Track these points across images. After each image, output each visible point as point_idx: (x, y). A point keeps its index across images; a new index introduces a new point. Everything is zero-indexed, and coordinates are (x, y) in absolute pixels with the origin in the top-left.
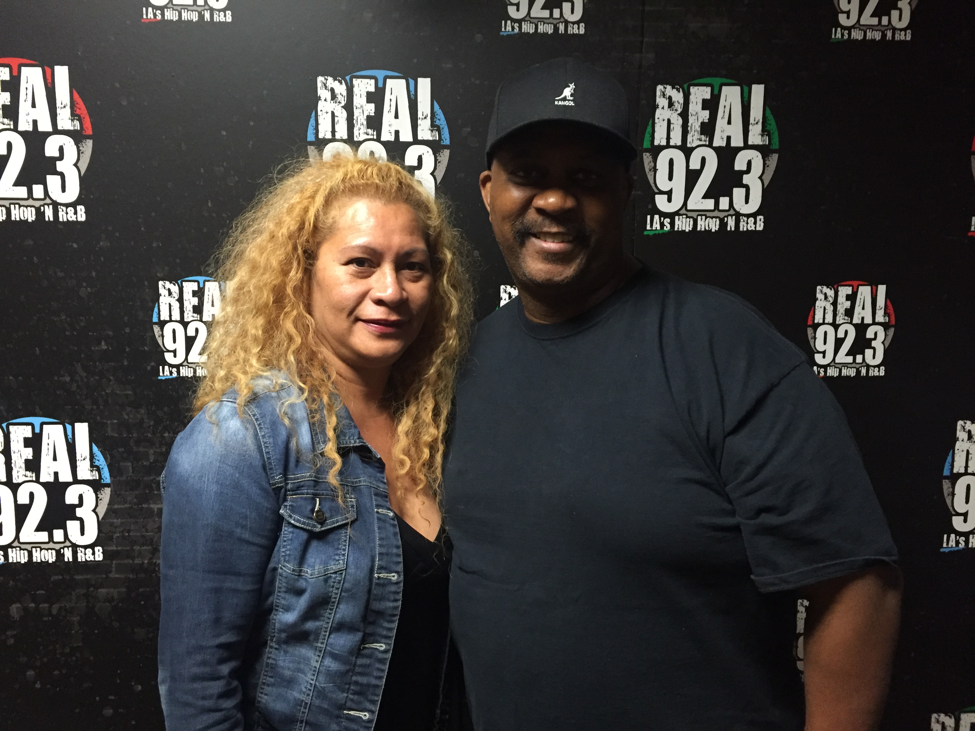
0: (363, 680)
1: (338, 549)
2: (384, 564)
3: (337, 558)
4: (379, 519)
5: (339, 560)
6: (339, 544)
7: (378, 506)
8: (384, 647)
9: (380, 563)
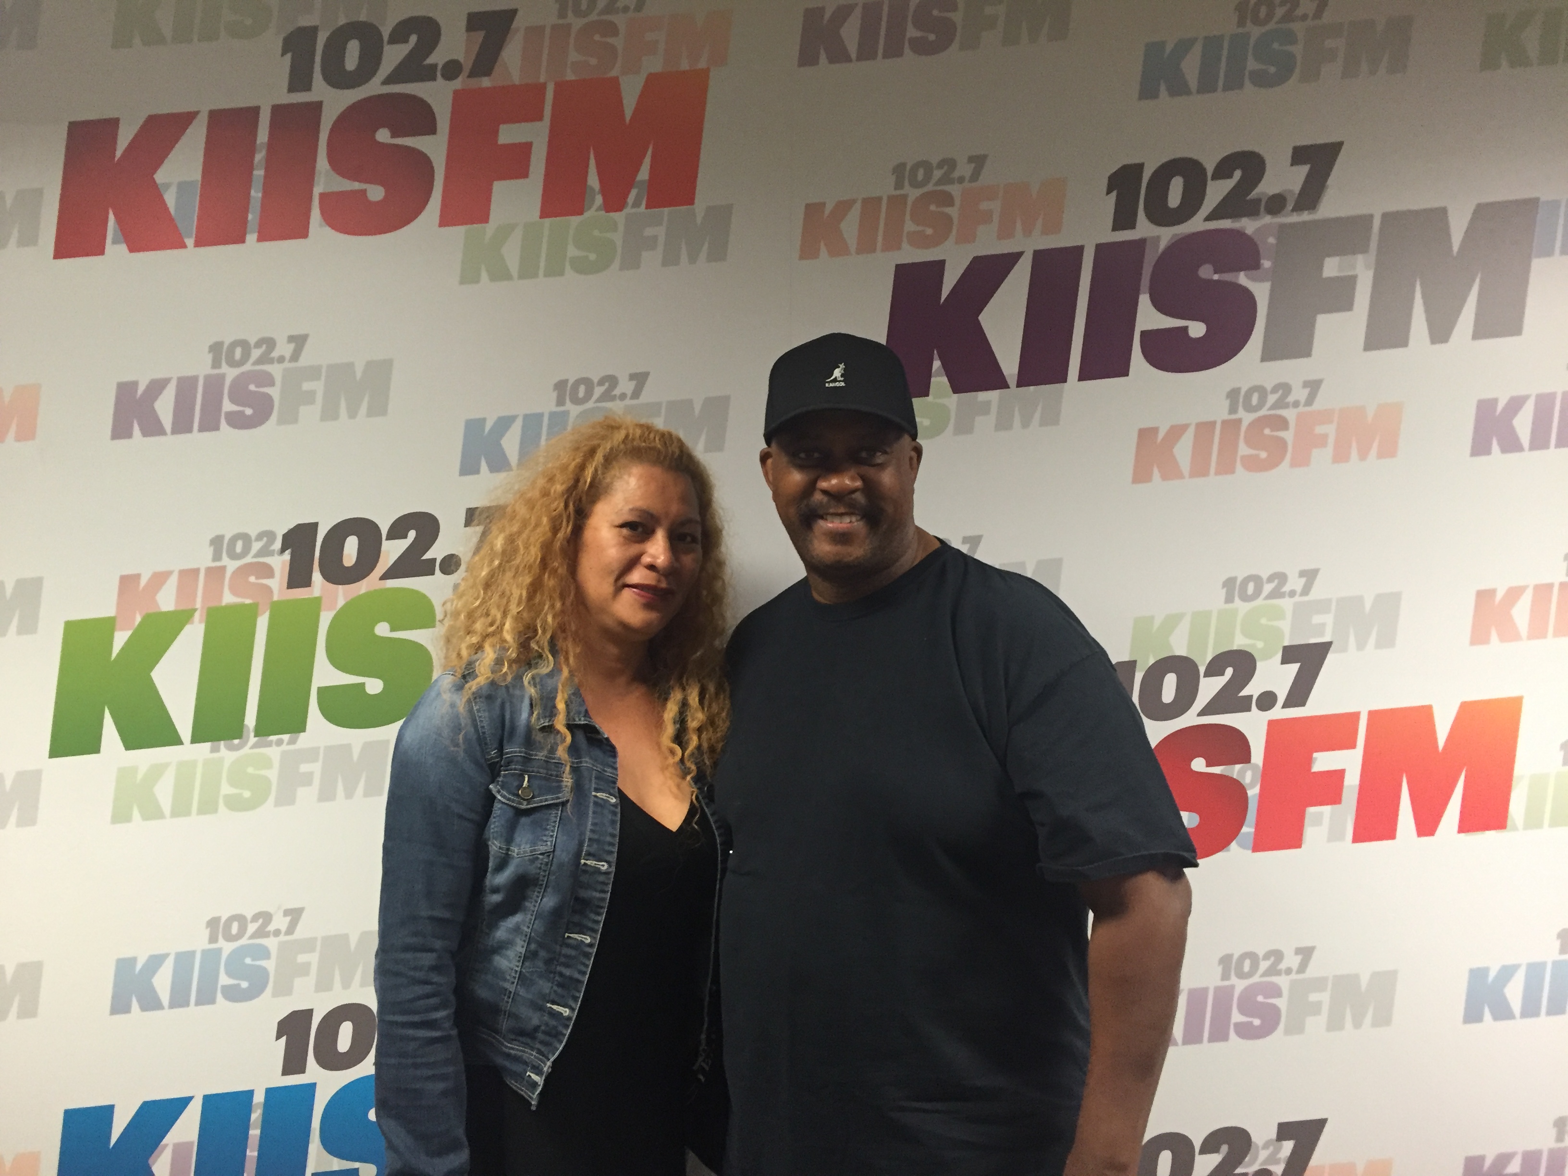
0: (567, 972)
1: (546, 829)
2: (592, 850)
3: (545, 838)
4: (596, 803)
5: (547, 841)
6: (548, 825)
7: (597, 790)
8: (588, 940)
9: (588, 849)
